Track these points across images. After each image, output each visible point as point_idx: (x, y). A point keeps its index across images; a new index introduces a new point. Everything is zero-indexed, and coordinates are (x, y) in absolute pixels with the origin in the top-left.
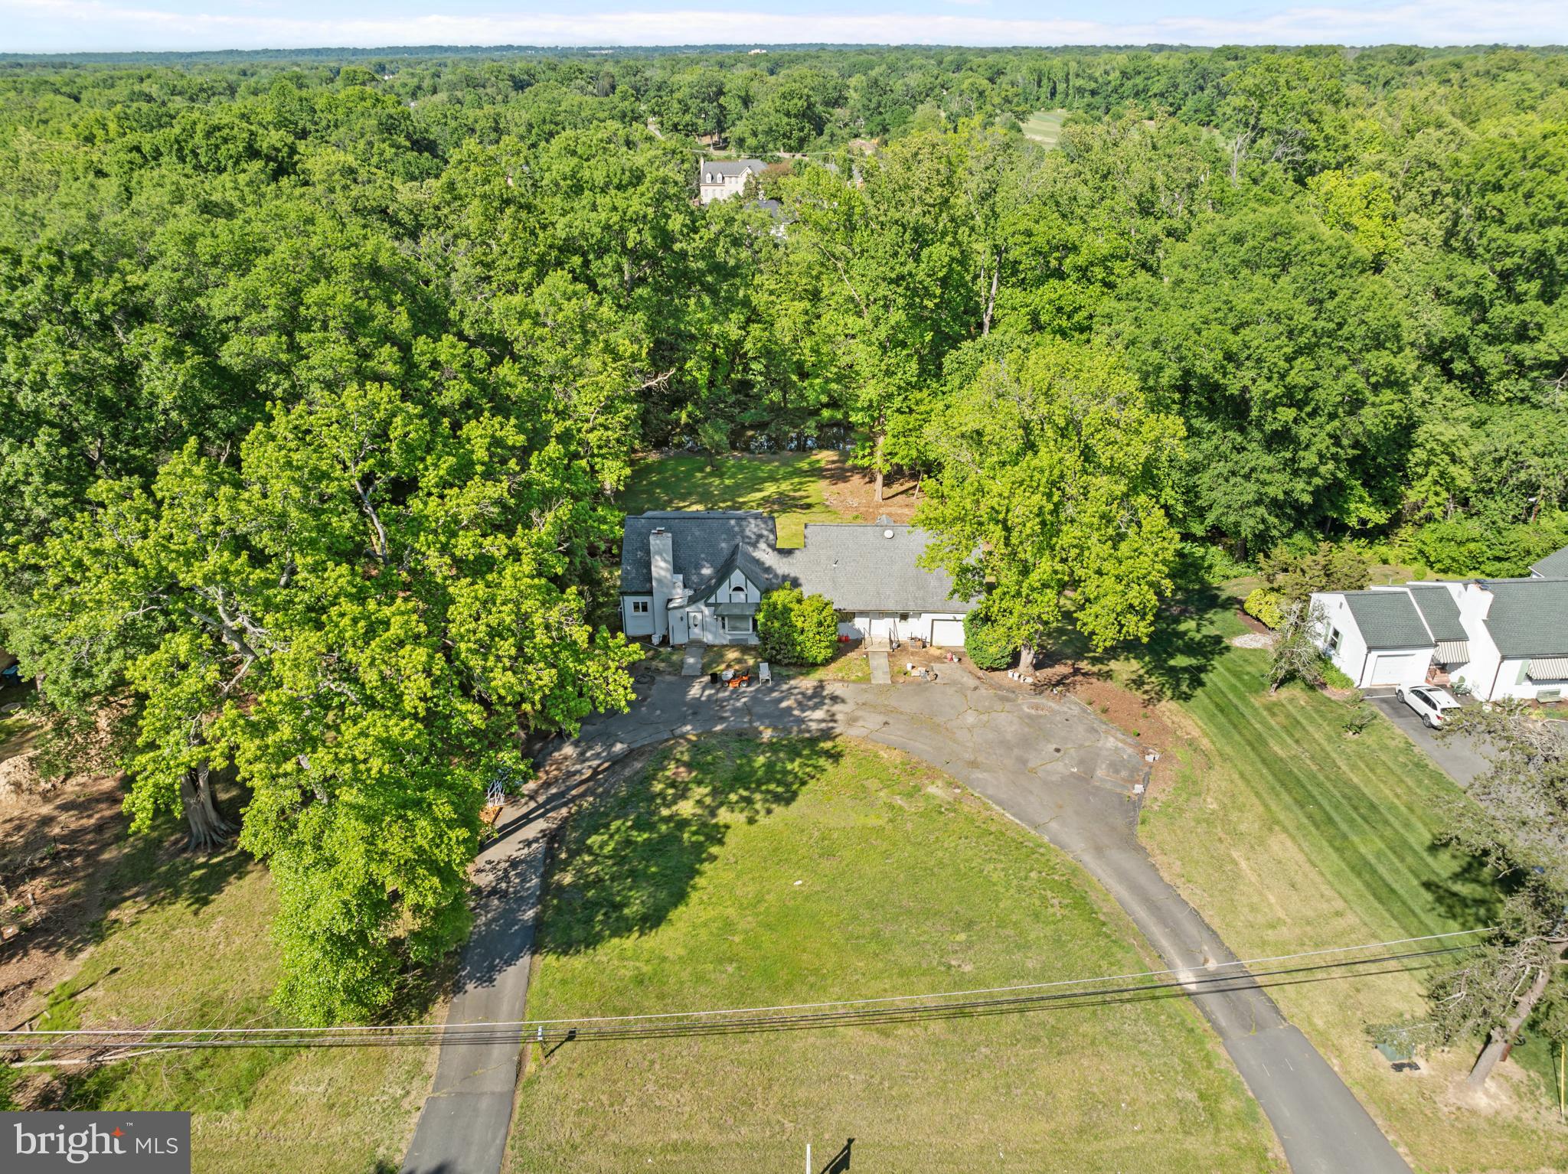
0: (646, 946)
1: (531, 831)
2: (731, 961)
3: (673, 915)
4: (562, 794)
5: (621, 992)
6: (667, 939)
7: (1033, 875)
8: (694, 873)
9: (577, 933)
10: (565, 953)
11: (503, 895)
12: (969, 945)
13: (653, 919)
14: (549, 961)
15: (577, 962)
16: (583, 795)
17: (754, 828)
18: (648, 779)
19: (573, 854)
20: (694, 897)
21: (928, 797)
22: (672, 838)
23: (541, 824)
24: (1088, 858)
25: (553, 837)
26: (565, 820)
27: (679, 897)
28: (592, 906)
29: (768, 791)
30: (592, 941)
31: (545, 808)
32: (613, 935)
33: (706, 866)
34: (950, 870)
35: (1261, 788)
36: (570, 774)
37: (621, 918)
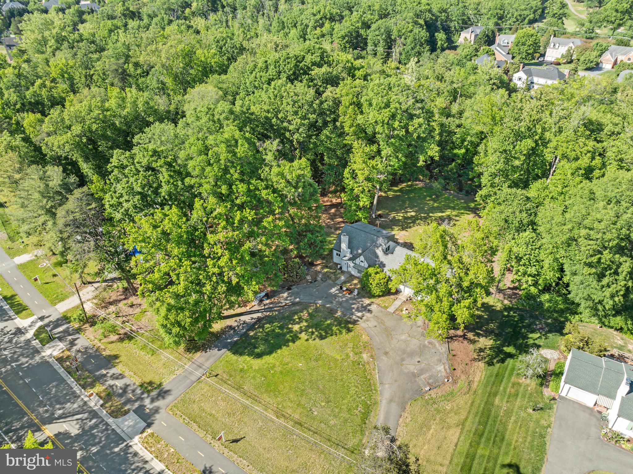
0: (251, 362)
1: (255, 316)
2: (265, 377)
3: (264, 357)
4: (272, 308)
5: (235, 370)
6: (256, 363)
7: (363, 398)
8: (280, 348)
9: (240, 350)
10: (234, 353)
11: (235, 331)
12: (322, 407)
13: (259, 356)
14: (229, 353)
15: (235, 358)
16: (276, 311)
17: (306, 343)
18: (296, 313)
19: (259, 327)
20: (274, 354)
21: (360, 357)
22: (284, 335)
23: (259, 315)
24: (384, 402)
25: (259, 320)
26: (266, 316)
27: (270, 353)
28: (250, 344)
29: (320, 333)
30: (241, 354)
31: (265, 310)
32: (248, 355)
33: (285, 347)
34: (342, 383)
35: (474, 410)
36: (280, 302)
37: (253, 352)
